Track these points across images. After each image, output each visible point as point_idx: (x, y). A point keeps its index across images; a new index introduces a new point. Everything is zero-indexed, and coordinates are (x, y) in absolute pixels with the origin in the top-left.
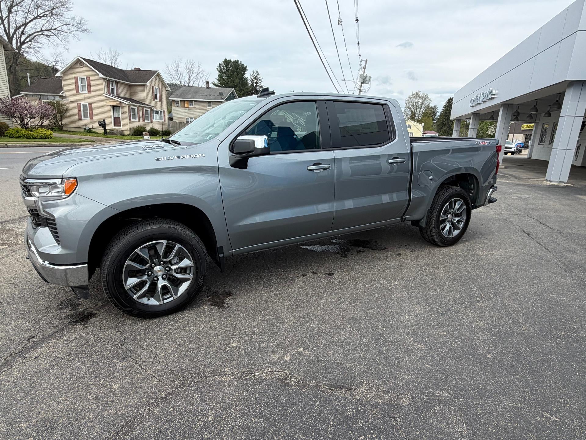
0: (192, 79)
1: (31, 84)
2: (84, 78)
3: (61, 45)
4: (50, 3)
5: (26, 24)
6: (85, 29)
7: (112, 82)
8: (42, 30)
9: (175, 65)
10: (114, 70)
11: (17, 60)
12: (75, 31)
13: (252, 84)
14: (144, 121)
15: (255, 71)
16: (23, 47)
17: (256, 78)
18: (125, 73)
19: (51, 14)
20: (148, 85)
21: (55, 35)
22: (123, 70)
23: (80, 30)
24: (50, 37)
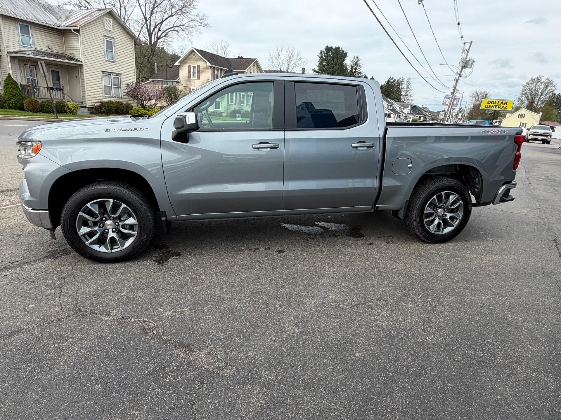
0: (290, 66)
1: (157, 72)
2: (196, 67)
3: (187, 38)
4: (181, 3)
5: (162, 22)
6: (206, 23)
7: (217, 69)
8: (173, 27)
9: (277, 54)
10: (221, 59)
11: (153, 52)
12: (198, 26)
13: (352, 70)
14: (239, 104)
15: (356, 57)
16: (159, 41)
17: (356, 64)
18: (229, 61)
19: (181, 13)
20: (247, 71)
21: (183, 30)
22: (228, 59)
23: (202, 25)
24: (180, 32)
